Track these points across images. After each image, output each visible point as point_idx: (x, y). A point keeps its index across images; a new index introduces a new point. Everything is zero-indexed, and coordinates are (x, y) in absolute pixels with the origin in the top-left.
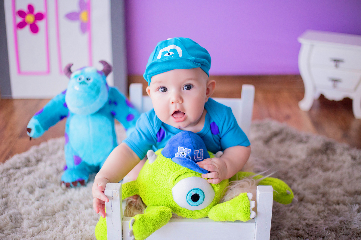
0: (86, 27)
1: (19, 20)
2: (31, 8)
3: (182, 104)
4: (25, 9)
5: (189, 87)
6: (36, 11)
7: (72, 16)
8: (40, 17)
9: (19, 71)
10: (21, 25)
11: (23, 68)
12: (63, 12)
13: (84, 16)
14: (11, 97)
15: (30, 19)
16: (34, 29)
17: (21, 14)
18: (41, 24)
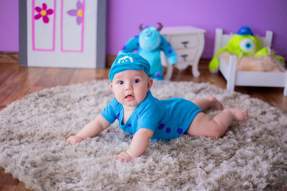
0: (80, 21)
1: (36, 13)
2: (45, 6)
3: (133, 90)
4: (41, 6)
5: (137, 81)
6: (48, 8)
7: (72, 13)
8: (50, 12)
9: (34, 49)
10: (37, 17)
11: (36, 47)
12: (66, 10)
13: (80, 13)
14: (27, 66)
15: (43, 13)
16: (46, 20)
17: (38, 9)
18: (51, 17)
